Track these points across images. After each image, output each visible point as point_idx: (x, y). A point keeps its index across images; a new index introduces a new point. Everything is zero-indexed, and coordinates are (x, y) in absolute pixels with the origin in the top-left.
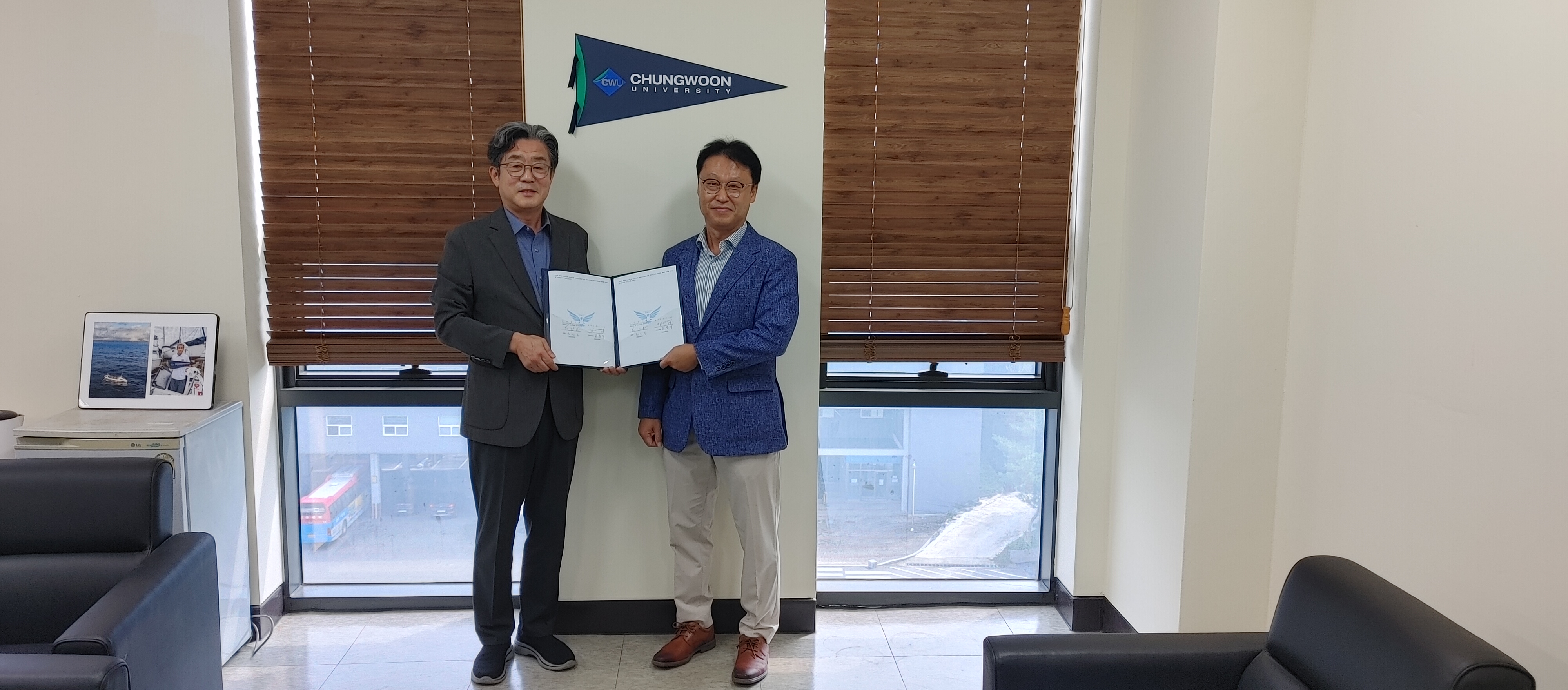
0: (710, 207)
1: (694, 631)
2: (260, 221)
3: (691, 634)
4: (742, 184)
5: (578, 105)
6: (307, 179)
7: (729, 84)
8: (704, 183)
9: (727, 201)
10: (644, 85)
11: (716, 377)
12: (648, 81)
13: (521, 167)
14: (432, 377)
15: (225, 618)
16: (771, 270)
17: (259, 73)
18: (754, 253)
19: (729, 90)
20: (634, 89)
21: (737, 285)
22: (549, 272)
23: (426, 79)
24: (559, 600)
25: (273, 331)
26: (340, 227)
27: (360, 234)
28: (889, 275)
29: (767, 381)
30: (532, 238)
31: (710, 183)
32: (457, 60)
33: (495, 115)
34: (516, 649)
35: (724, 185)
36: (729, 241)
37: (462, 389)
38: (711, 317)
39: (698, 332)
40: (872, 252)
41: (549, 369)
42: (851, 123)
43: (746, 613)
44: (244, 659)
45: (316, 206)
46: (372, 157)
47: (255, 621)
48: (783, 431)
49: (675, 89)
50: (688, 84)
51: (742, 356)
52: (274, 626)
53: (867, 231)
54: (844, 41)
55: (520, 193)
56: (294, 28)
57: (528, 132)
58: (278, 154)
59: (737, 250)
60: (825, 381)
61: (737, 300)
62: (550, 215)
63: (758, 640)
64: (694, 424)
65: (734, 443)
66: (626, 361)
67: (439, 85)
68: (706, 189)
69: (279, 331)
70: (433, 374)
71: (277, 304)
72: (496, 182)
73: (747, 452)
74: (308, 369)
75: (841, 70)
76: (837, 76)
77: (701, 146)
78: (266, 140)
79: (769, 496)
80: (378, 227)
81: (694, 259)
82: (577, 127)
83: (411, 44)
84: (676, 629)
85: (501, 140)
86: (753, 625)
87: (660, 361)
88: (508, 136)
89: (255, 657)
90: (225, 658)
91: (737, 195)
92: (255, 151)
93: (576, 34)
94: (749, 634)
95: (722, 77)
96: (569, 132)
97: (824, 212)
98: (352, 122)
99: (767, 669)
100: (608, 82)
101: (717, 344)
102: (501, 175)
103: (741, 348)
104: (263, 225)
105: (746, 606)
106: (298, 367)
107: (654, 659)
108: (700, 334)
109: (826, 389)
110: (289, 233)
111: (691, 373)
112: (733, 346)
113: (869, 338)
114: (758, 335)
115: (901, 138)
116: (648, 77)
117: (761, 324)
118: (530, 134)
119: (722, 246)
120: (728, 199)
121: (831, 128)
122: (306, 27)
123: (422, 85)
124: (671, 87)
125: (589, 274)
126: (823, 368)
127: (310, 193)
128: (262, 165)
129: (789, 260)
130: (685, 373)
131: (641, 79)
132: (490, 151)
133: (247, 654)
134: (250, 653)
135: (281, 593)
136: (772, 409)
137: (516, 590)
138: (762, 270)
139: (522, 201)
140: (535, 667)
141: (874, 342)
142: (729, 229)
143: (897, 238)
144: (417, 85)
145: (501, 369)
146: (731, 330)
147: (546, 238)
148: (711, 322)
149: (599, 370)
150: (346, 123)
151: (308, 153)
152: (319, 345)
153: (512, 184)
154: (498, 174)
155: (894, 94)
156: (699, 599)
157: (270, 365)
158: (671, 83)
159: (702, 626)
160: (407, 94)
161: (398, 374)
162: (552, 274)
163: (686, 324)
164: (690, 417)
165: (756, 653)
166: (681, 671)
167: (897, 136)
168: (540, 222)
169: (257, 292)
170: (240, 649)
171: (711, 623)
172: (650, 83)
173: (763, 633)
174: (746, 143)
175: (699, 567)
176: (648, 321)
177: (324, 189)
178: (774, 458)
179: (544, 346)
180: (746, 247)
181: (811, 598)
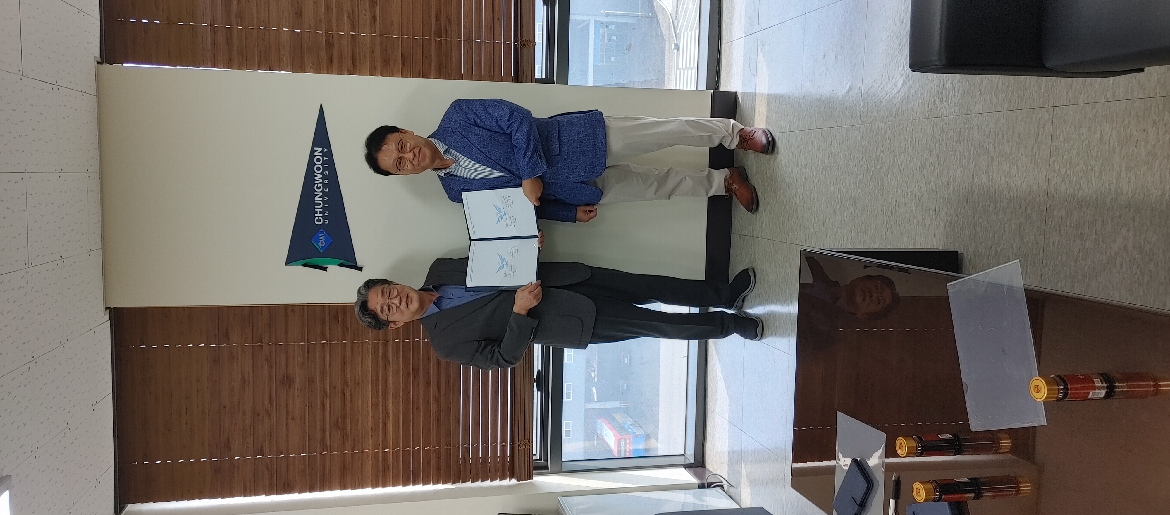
0: (418, 165)
1: (732, 183)
2: (430, 487)
3: (734, 184)
4: (400, 141)
5: (340, 264)
6: (399, 456)
7: (320, 149)
8: (400, 170)
9: (414, 152)
10: (324, 215)
11: (548, 163)
12: (320, 211)
13: (389, 306)
14: (542, 368)
15: (707, 506)
16: (466, 120)
17: (322, 489)
18: (452, 133)
19: (325, 149)
20: (327, 222)
21: (478, 146)
22: (467, 287)
23: (323, 373)
24: (704, 280)
25: (508, 477)
26: (434, 434)
27: (438, 419)
28: (467, 26)
29: (551, 125)
30: (442, 298)
31: (400, 165)
32: (308, 352)
33: (349, 325)
34: (738, 310)
35: (401, 155)
36: (444, 152)
37: (551, 348)
38: (502, 167)
39: (513, 177)
40: (449, 39)
41: (540, 287)
42: (348, 53)
43: (721, 143)
44: (735, 493)
45: (419, 450)
46: (382, 412)
47: (710, 485)
48: (589, 113)
49: (325, 191)
50: (321, 181)
51: (532, 144)
52: (713, 473)
53: (433, 43)
54: (282, 57)
55: (409, 307)
56: (288, 466)
57: (362, 300)
58: (381, 476)
59: (450, 146)
60: (548, 80)
61: (489, 147)
62: (425, 285)
63: (741, 135)
64: (582, 181)
65: (597, 151)
66: (534, 231)
67: (328, 365)
68: (404, 168)
69: (508, 473)
70: (540, 368)
71: (490, 475)
72: (401, 324)
73: (604, 142)
74: (535, 454)
75: (306, 60)
76: (310, 63)
77: (371, 172)
78: (371, 484)
79: (637, 125)
80: (434, 407)
81: (458, 179)
82: (357, 265)
83: (297, 385)
84: (729, 195)
85: (369, 320)
86: (730, 138)
87: (535, 205)
88: (366, 315)
89: (735, 486)
90: (735, 506)
91: (408, 145)
92: (380, 491)
93: (285, 265)
94: (736, 141)
95: (315, 154)
96: (361, 271)
97: (419, 77)
98: (357, 426)
99: (762, 128)
100: (322, 241)
101: (523, 163)
102: (396, 321)
103: (526, 144)
104: (433, 484)
105: (716, 143)
106: (534, 460)
107: (751, 212)
108: (514, 175)
109: (555, 79)
110: (438, 468)
111: (544, 183)
112: (524, 150)
113: (516, 43)
114: (517, 131)
115: (358, 12)
116: (317, 211)
117: (508, 128)
118: (364, 299)
119: (448, 157)
120: (412, 152)
121: (352, 69)
122: (287, 458)
123: (328, 377)
124: (325, 194)
125: (468, 257)
126: (539, 81)
127: (409, 454)
128: (389, 486)
129: (458, 106)
130: (544, 187)
131: (319, 217)
132: (377, 328)
133: (732, 491)
134: (731, 489)
135: (691, 468)
136: (572, 121)
137: (695, 310)
138: (466, 126)
139: (414, 305)
140: (751, 297)
141: (519, 40)
142: (435, 151)
143: (438, 19)
144: (328, 380)
145: (539, 320)
146: (512, 152)
147: (442, 288)
148: (506, 166)
149: (540, 251)
150: (357, 430)
151: (381, 455)
152: (520, 446)
153: (402, 313)
154: (394, 322)
155: (324, 17)
156: (709, 179)
157: (532, 479)
158: (321, 194)
159: (728, 176)
160: (335, 388)
161: (539, 392)
162: (469, 284)
163: (507, 185)
164: (577, 184)
165: (750, 136)
166: (761, 192)
167: (357, 16)
168: (430, 293)
169: (481, 488)
170: (728, 496)
171: (726, 170)
172: (321, 210)
173: (736, 132)
174: (367, 136)
175: (685, 178)
176: (504, 214)
177: (406, 444)
178: (608, 120)
179: (523, 290)
180: (448, 139)
181: (712, 94)
